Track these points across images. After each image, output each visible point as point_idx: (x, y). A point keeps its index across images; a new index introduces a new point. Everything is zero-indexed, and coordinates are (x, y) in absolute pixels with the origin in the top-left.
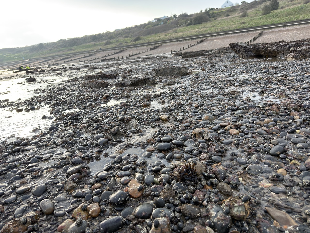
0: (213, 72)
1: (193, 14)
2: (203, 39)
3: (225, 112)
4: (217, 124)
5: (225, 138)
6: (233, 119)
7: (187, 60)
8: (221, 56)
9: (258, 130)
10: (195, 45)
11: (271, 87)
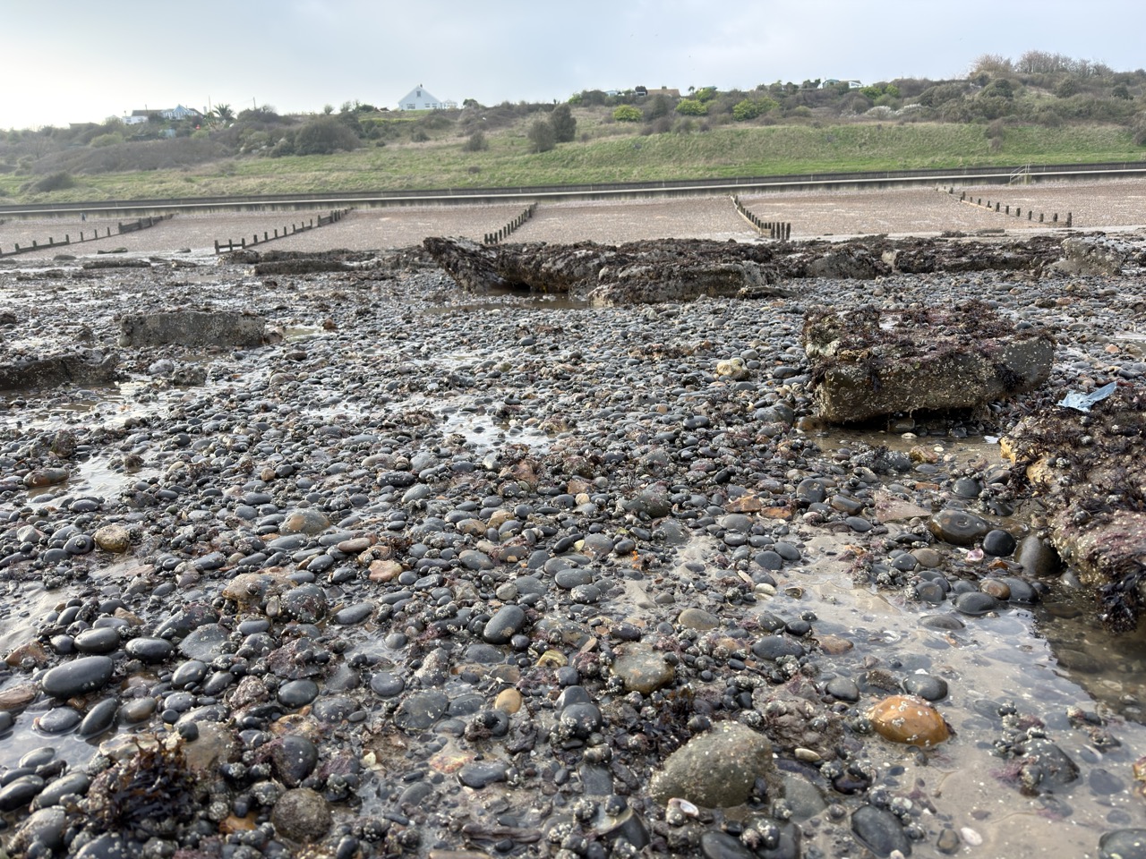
0: (363, 338)
1: (296, 116)
2: (342, 209)
3: (372, 493)
4: (330, 543)
5: (349, 597)
6: (394, 519)
7: (273, 285)
8: (401, 276)
9: (464, 554)
10: (310, 228)
11: (534, 397)
